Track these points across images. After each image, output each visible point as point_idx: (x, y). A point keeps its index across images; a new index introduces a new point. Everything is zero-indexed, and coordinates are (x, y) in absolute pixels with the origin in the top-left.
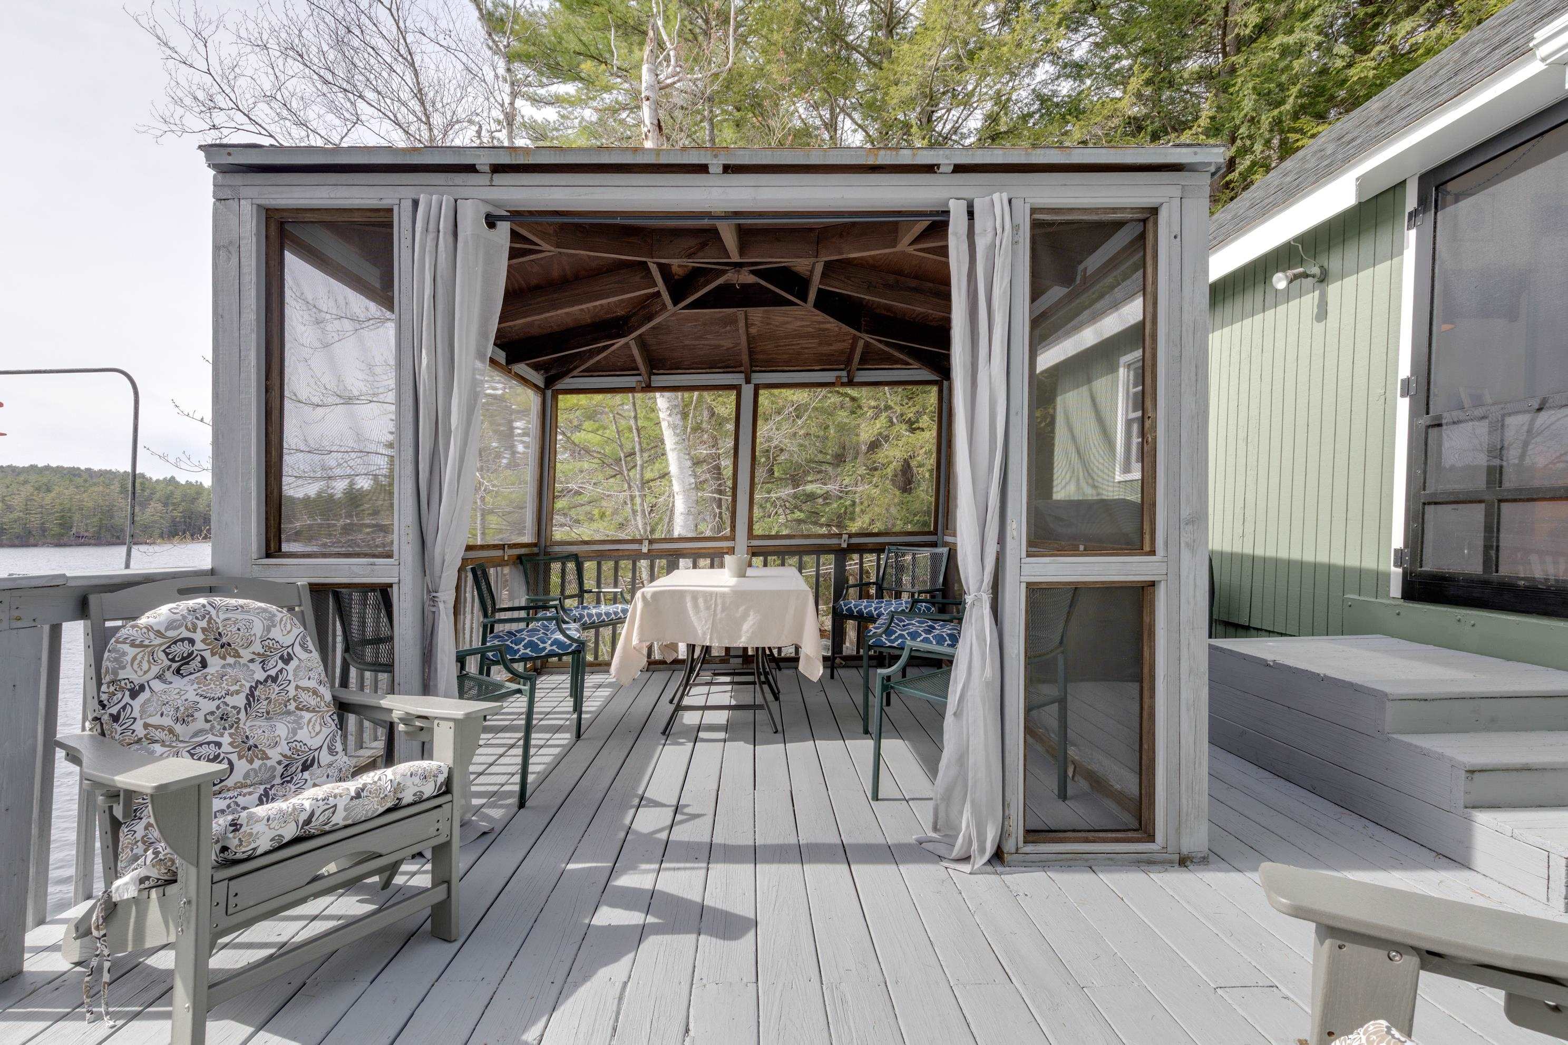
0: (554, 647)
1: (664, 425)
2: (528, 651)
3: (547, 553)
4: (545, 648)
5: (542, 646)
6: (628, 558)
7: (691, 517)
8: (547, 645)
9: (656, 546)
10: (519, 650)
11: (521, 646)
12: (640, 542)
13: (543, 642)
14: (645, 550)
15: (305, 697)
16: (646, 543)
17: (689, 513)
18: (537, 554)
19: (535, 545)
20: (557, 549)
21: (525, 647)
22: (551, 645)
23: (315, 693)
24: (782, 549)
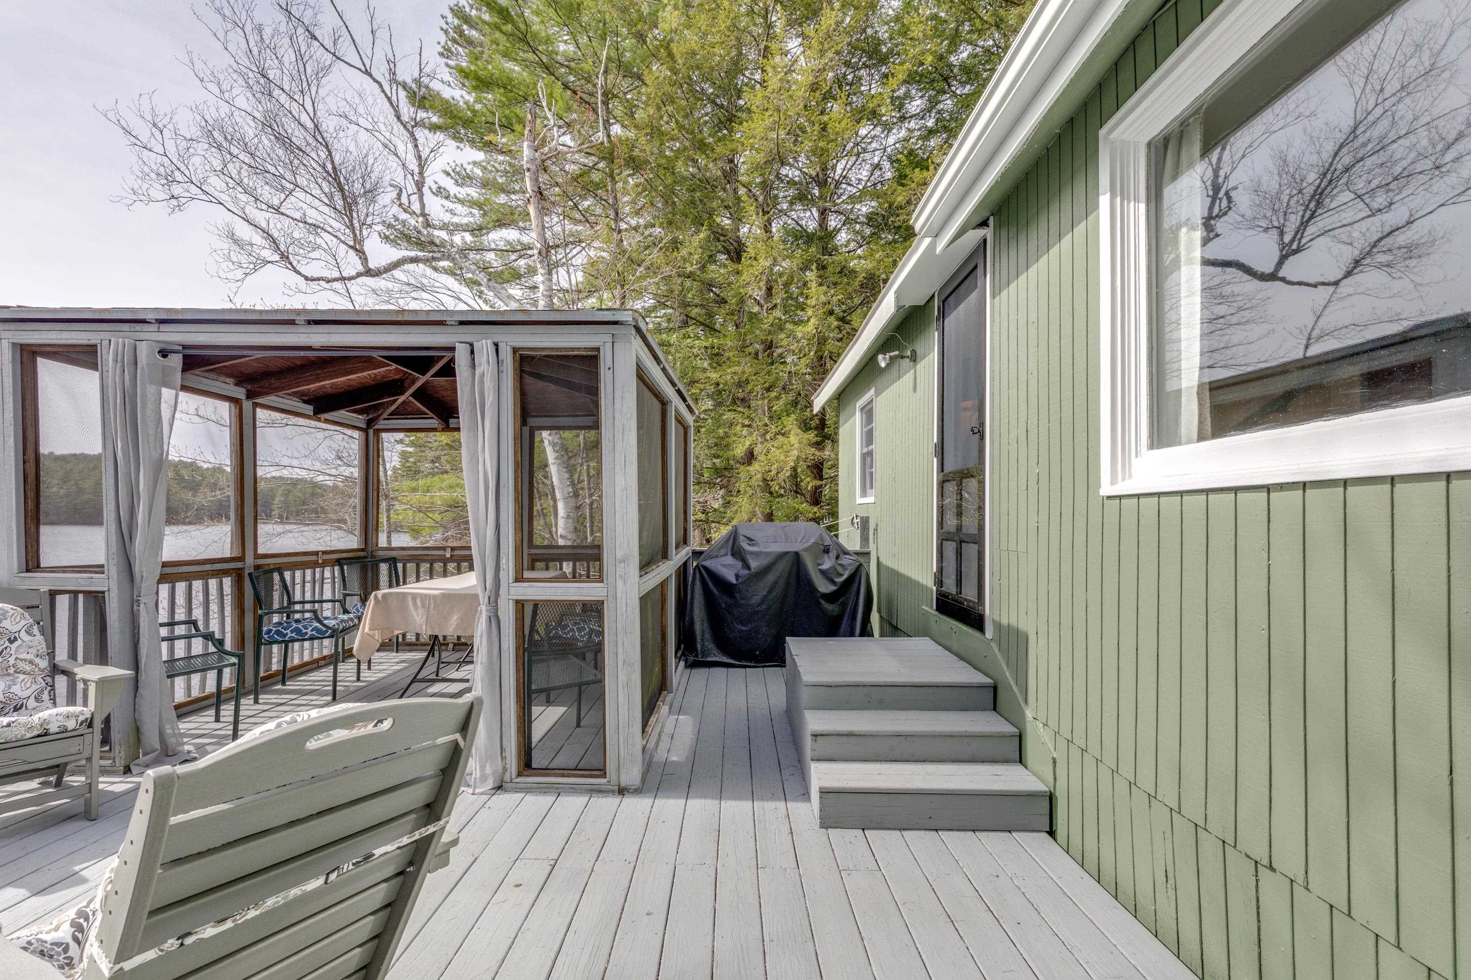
0: (314, 633)
1: (546, 443)
2: (293, 635)
3: (373, 556)
4: (306, 633)
5: (304, 631)
6: (440, 561)
7: (571, 520)
8: (308, 631)
9: (457, 553)
10: (287, 634)
11: (288, 631)
12: (444, 549)
13: (306, 628)
14: (448, 555)
15: (22, 665)
16: (449, 550)
17: (568, 517)
18: (366, 557)
19: (362, 550)
20: (381, 553)
21: (292, 632)
22: (312, 631)
23: (31, 662)
24: (547, 556)
